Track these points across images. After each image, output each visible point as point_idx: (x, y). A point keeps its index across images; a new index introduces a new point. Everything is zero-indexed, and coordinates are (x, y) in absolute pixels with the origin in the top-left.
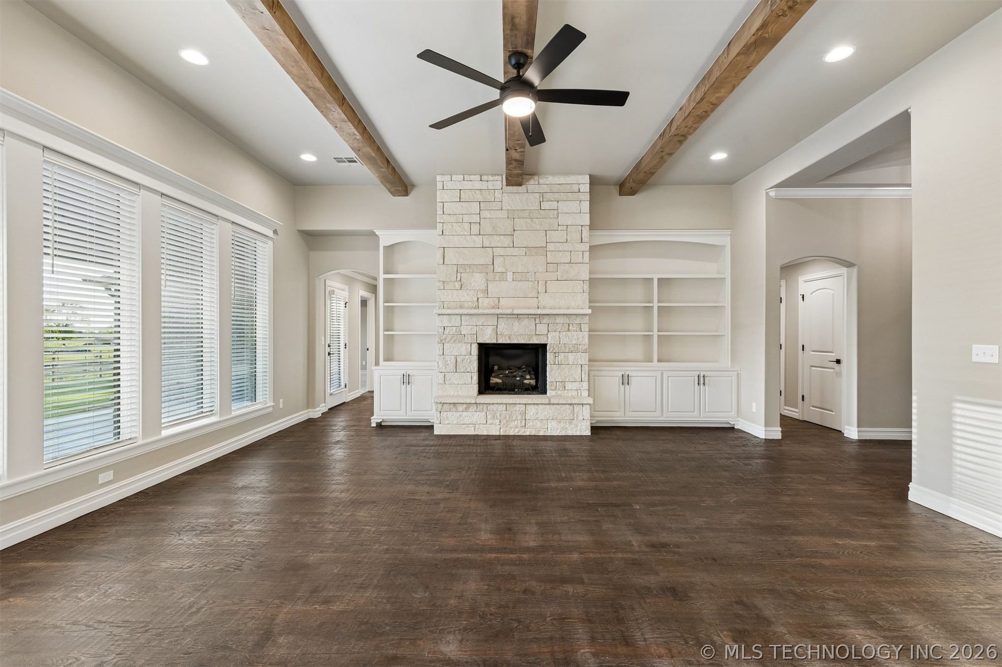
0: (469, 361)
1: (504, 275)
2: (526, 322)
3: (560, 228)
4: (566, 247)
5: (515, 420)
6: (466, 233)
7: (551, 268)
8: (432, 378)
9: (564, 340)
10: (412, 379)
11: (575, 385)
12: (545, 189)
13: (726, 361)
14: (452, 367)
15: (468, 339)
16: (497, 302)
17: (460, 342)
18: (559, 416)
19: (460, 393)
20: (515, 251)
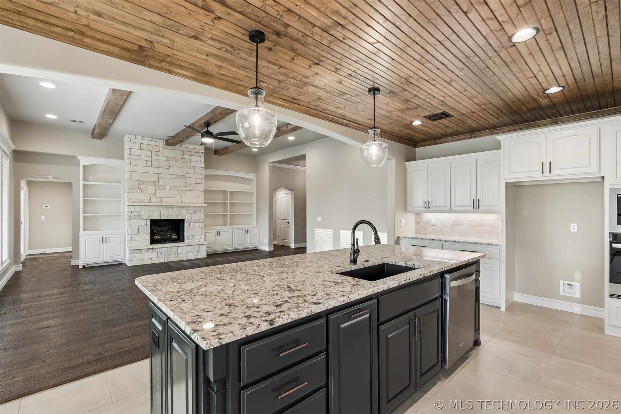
0: (146, 228)
1: (165, 187)
2: (175, 209)
3: (191, 168)
4: (194, 176)
5: (172, 255)
6: (144, 166)
7: (187, 185)
8: (120, 239)
9: (194, 217)
10: (108, 240)
11: (199, 237)
12: (184, 149)
13: (254, 224)
14: (136, 232)
15: (145, 218)
16: (161, 200)
17: (140, 219)
18: (193, 251)
19: (140, 245)
20: (170, 176)
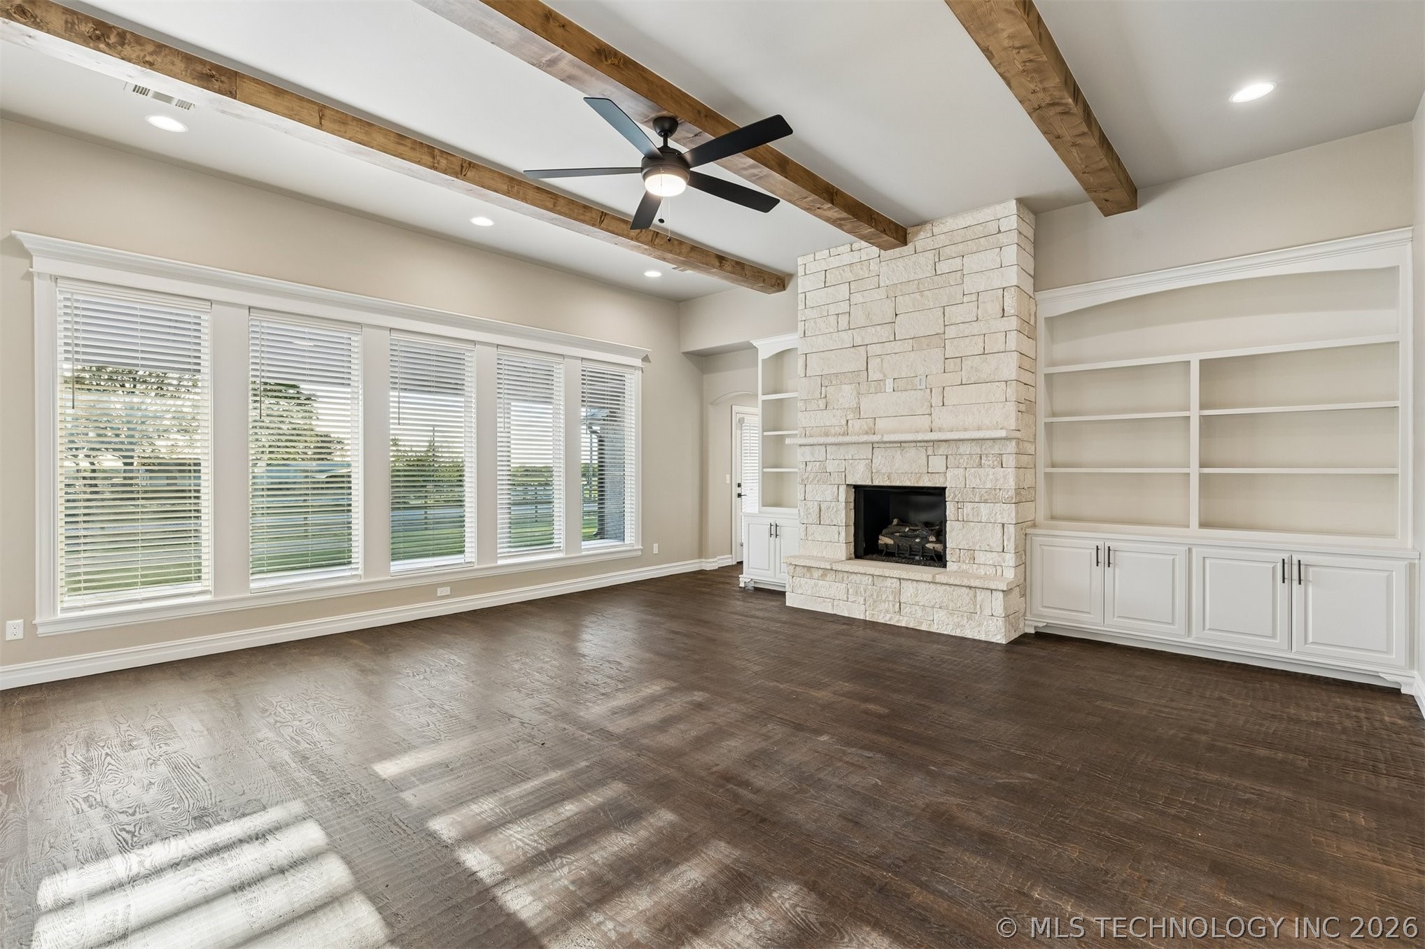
0: (835, 509)
1: (882, 383)
2: (911, 453)
3: (966, 299)
4: (976, 328)
5: (884, 601)
6: (832, 330)
7: (951, 365)
8: (794, 531)
9: (973, 482)
10: (780, 531)
11: (992, 558)
12: (941, 240)
14: (814, 517)
15: (834, 479)
16: (871, 425)
17: (824, 483)
18: (951, 605)
19: (824, 554)
20: (897, 347)
